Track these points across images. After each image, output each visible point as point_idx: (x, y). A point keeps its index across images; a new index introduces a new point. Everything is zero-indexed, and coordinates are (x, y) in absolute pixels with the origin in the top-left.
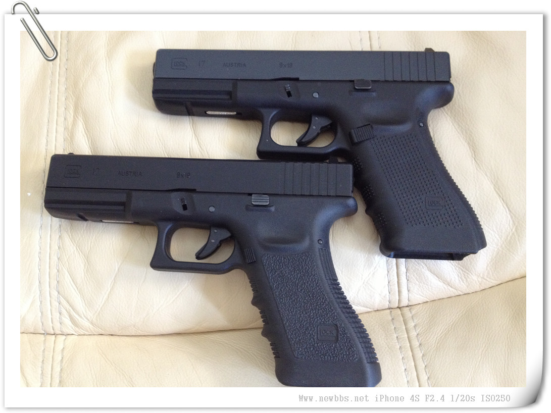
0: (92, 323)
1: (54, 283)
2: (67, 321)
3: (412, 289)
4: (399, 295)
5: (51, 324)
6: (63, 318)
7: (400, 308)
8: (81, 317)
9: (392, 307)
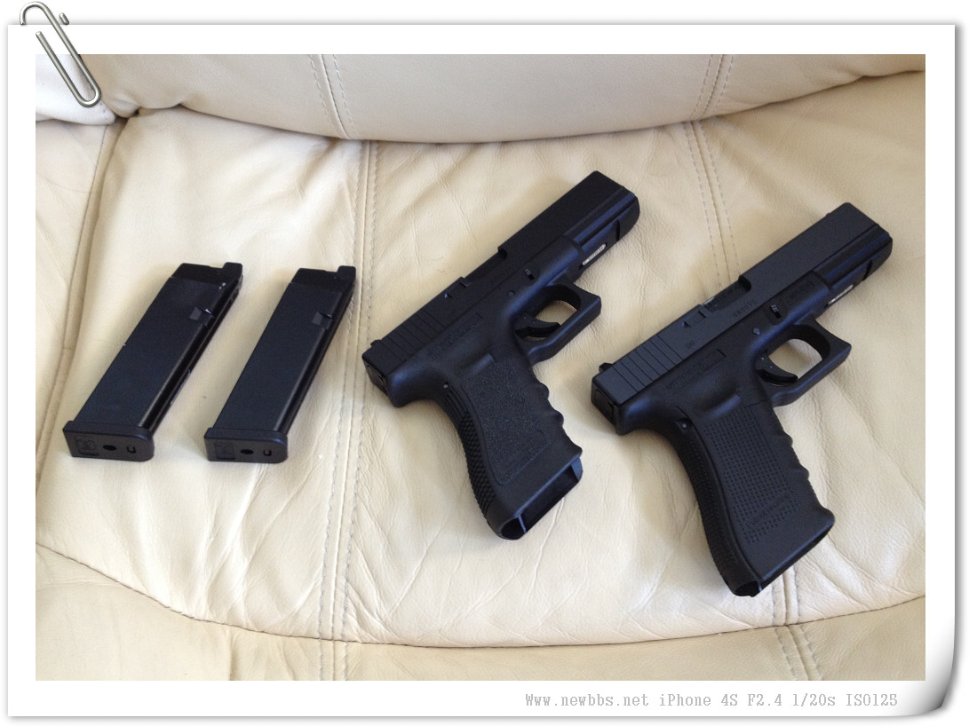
0: (385, 624)
1: (343, 567)
2: (353, 620)
3: (803, 598)
4: (787, 607)
5: (331, 624)
6: (349, 616)
7: (787, 626)
8: (373, 615)
9: (778, 624)
